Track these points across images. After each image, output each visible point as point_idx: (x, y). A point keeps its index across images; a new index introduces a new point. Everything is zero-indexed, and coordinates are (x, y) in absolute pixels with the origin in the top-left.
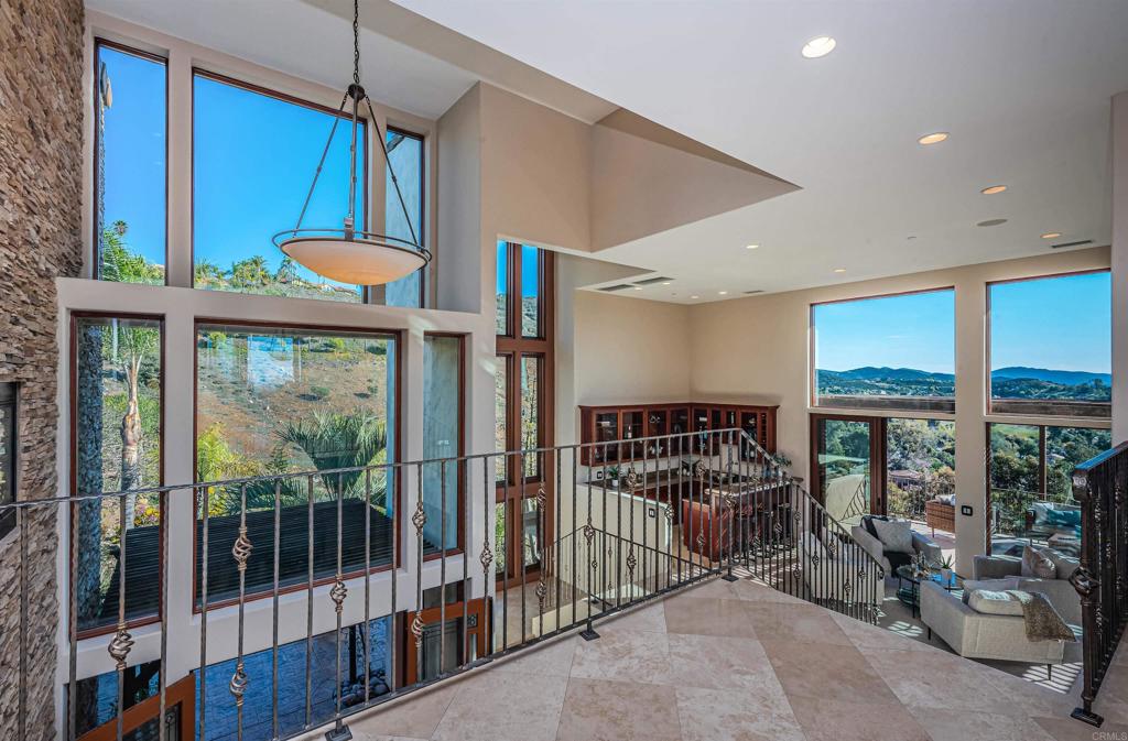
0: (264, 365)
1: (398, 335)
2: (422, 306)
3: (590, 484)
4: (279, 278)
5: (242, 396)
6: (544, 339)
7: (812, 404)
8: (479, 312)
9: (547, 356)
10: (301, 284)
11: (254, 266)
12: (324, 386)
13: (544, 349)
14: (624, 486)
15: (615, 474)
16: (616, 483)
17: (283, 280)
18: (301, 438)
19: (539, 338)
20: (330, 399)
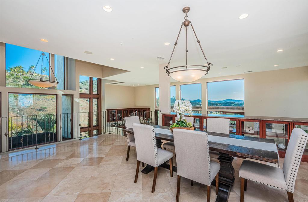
0: (23, 100)
1: (57, 95)
2: (64, 89)
3: (110, 126)
4: (29, 73)
5: (15, 110)
6: (99, 95)
7: (156, 108)
8: (75, 90)
9: (99, 99)
10: (37, 75)
11: (19, 69)
12: (45, 106)
13: (99, 97)
14: (118, 126)
15: (115, 124)
16: (116, 126)
17: (30, 73)
18: (35, 119)
19: (98, 94)
20: (47, 110)
